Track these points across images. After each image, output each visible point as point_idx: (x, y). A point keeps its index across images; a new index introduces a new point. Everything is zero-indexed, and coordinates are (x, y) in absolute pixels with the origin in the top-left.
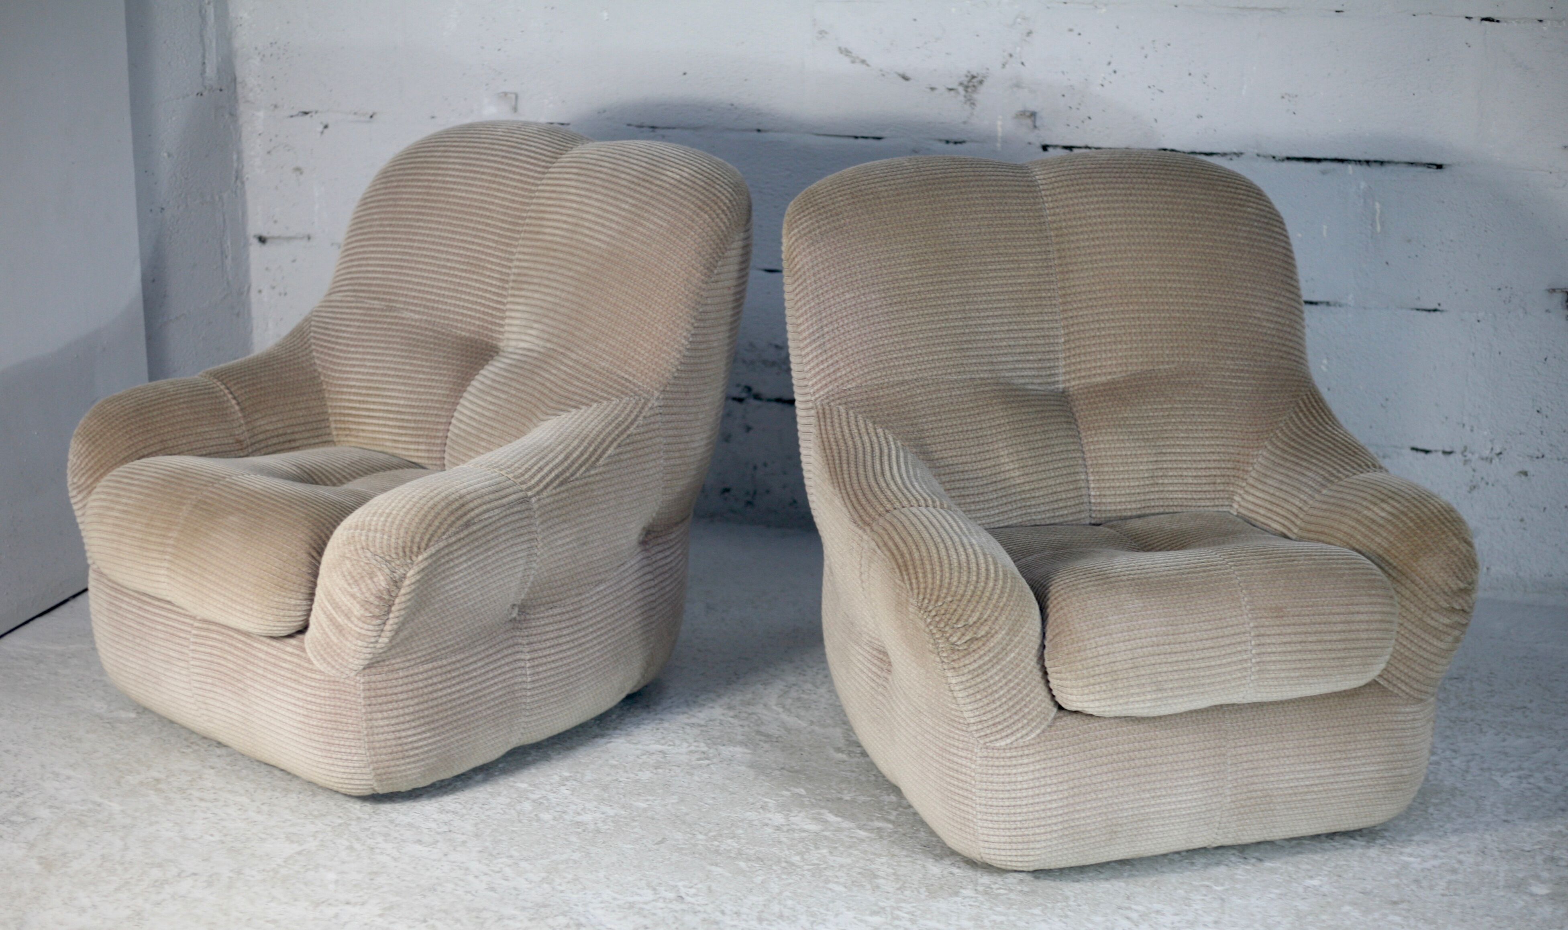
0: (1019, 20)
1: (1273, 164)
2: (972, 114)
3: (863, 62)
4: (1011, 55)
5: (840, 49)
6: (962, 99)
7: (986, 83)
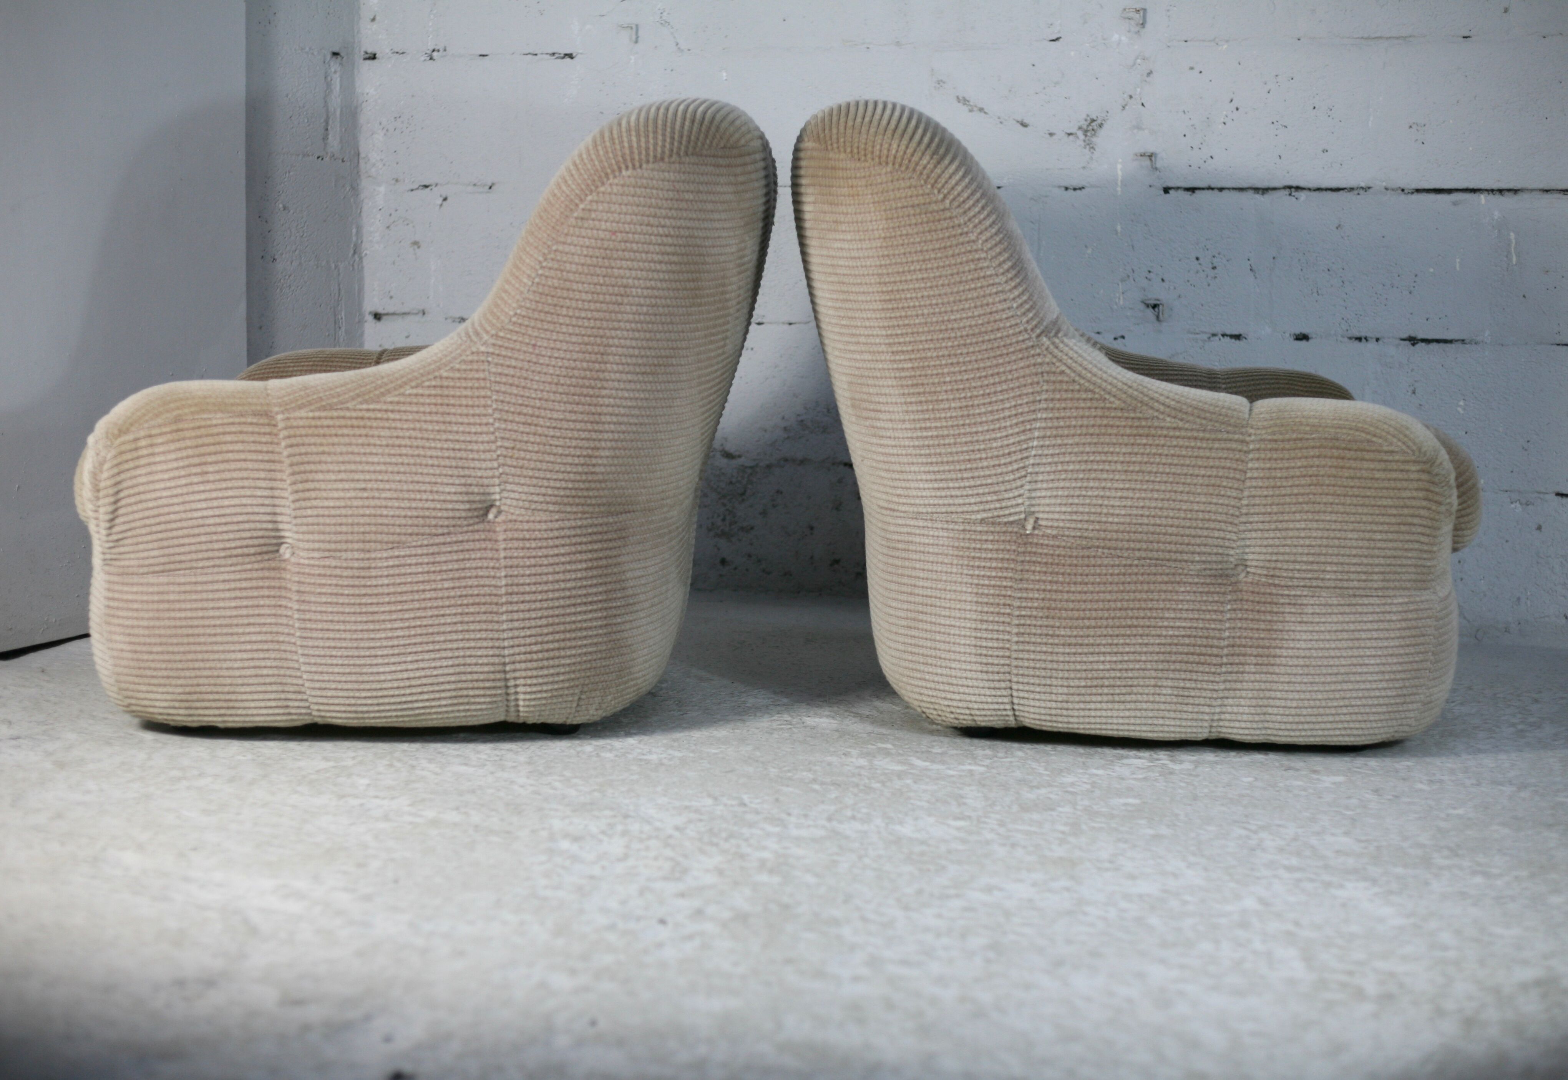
0: (1139, 61)
1: (1403, 197)
2: (1092, 158)
3: (981, 110)
4: (1131, 97)
5: (958, 97)
6: (1083, 144)
7: (1106, 126)
